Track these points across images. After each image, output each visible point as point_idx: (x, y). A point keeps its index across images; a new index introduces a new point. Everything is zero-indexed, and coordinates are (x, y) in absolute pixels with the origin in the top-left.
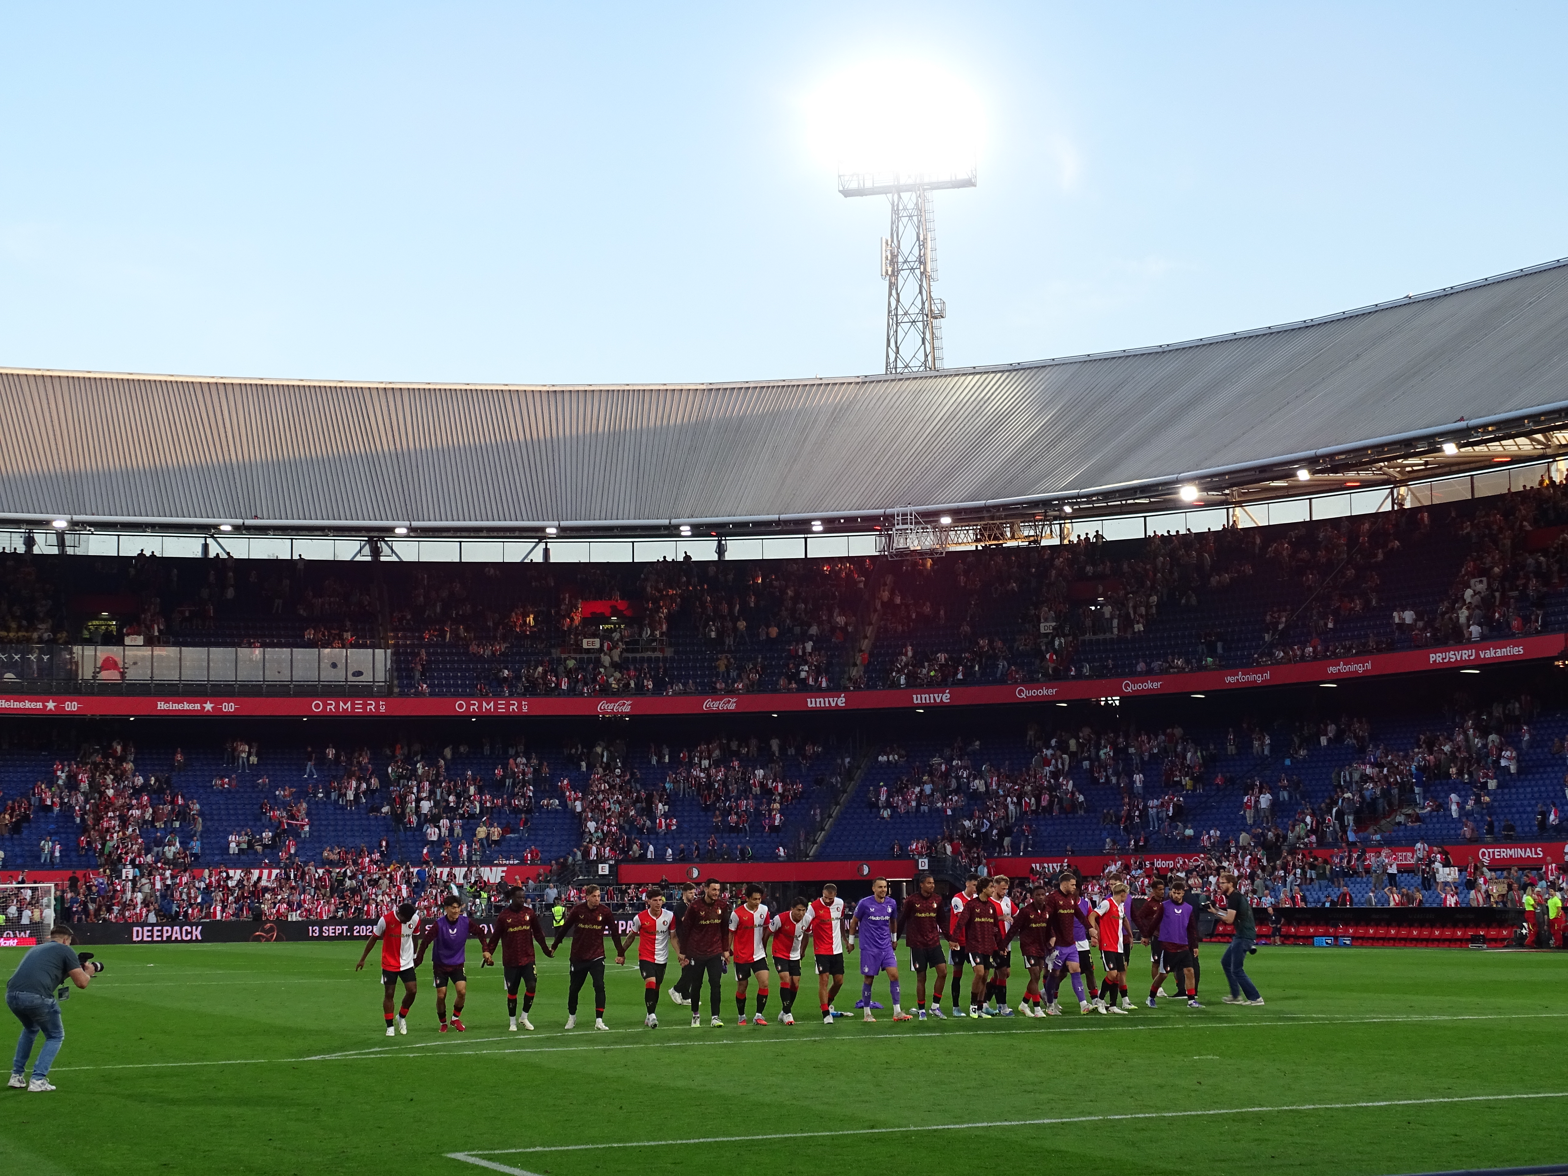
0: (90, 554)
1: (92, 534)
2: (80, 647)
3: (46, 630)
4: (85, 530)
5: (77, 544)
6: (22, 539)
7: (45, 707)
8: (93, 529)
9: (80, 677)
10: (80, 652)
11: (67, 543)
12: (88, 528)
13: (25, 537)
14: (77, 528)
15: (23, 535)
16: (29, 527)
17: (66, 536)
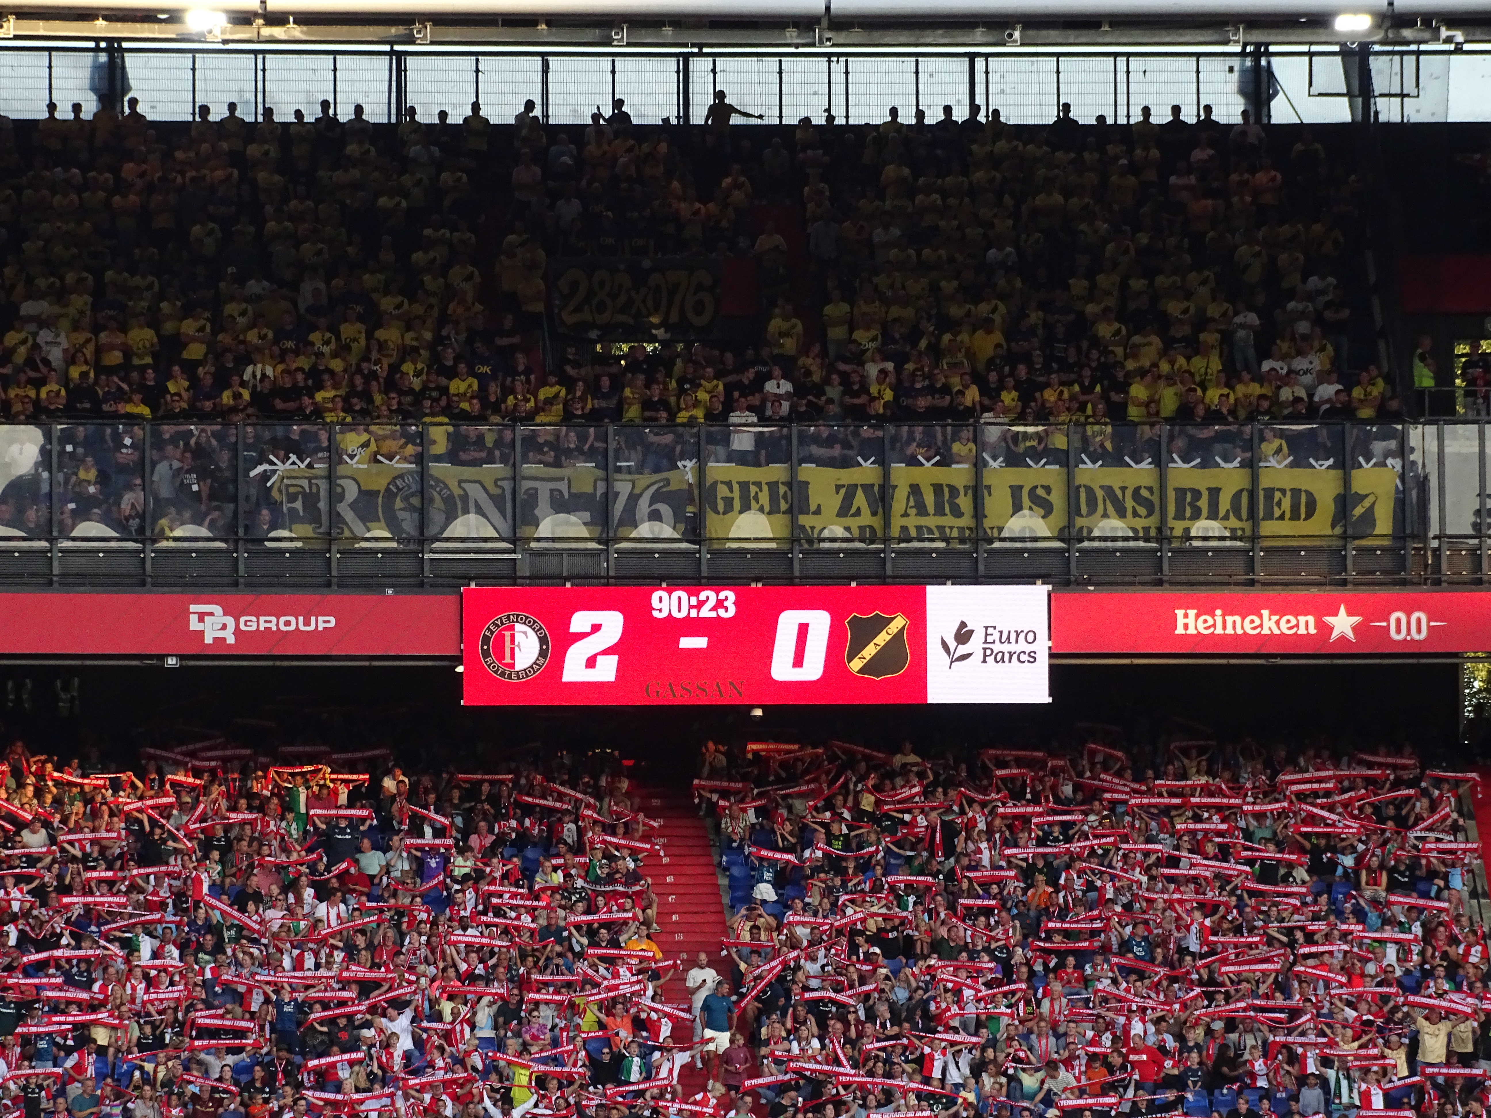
0: (1454, 117)
1: (1459, 50)
2: (1431, 430)
3: (1323, 378)
4: (1436, 39)
5: (1409, 87)
6: (1235, 76)
7: (1325, 629)
8: (1459, 37)
9: (1434, 529)
10: (1432, 446)
11: (1379, 84)
12: (1444, 33)
13: (1243, 71)
14: (1407, 33)
15: (1236, 62)
16: (1258, 36)
17: (1376, 64)
